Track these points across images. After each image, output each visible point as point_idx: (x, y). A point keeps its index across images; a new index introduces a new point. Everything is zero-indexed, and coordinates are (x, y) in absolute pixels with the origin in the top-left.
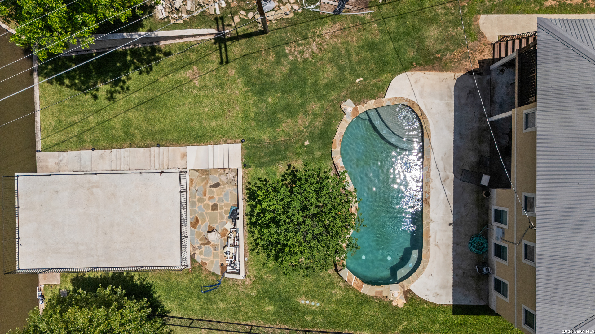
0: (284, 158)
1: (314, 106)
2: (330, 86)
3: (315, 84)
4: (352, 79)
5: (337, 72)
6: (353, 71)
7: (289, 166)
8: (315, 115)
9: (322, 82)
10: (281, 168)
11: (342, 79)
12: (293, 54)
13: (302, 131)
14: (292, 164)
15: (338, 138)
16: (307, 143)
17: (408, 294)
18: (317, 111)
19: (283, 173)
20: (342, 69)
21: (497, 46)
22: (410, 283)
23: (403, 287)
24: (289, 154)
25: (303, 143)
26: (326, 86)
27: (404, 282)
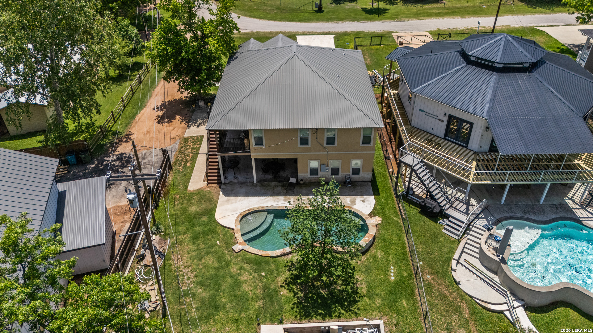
0: (275, 291)
1: (234, 269)
2: (220, 259)
3: (217, 269)
4: (217, 247)
5: (210, 256)
6: (211, 247)
7: (282, 286)
8: (241, 268)
9: (216, 264)
10: (284, 292)
11: (216, 253)
12: (189, 284)
13: (254, 277)
14: (280, 285)
15: (261, 253)
16: (263, 274)
17: (372, 214)
18: (238, 267)
19: (288, 291)
20: (207, 253)
21: (209, 182)
22: (364, 214)
23: (367, 218)
24: (272, 287)
25: (263, 276)
26: (219, 261)
27: (364, 217)
